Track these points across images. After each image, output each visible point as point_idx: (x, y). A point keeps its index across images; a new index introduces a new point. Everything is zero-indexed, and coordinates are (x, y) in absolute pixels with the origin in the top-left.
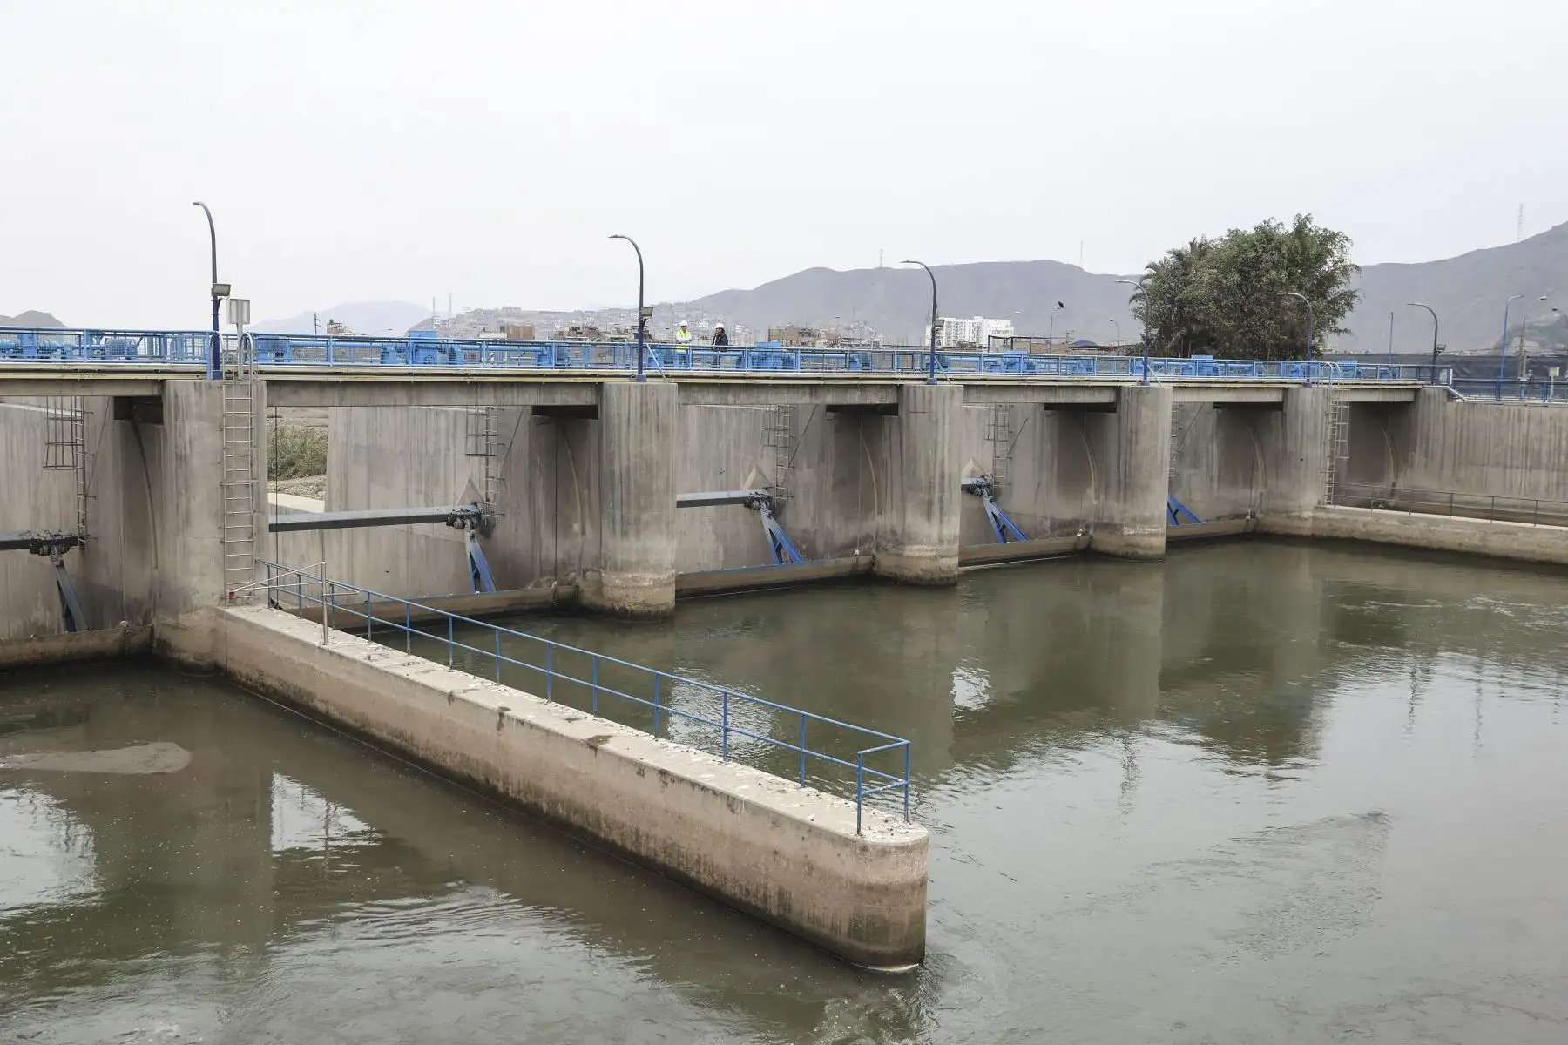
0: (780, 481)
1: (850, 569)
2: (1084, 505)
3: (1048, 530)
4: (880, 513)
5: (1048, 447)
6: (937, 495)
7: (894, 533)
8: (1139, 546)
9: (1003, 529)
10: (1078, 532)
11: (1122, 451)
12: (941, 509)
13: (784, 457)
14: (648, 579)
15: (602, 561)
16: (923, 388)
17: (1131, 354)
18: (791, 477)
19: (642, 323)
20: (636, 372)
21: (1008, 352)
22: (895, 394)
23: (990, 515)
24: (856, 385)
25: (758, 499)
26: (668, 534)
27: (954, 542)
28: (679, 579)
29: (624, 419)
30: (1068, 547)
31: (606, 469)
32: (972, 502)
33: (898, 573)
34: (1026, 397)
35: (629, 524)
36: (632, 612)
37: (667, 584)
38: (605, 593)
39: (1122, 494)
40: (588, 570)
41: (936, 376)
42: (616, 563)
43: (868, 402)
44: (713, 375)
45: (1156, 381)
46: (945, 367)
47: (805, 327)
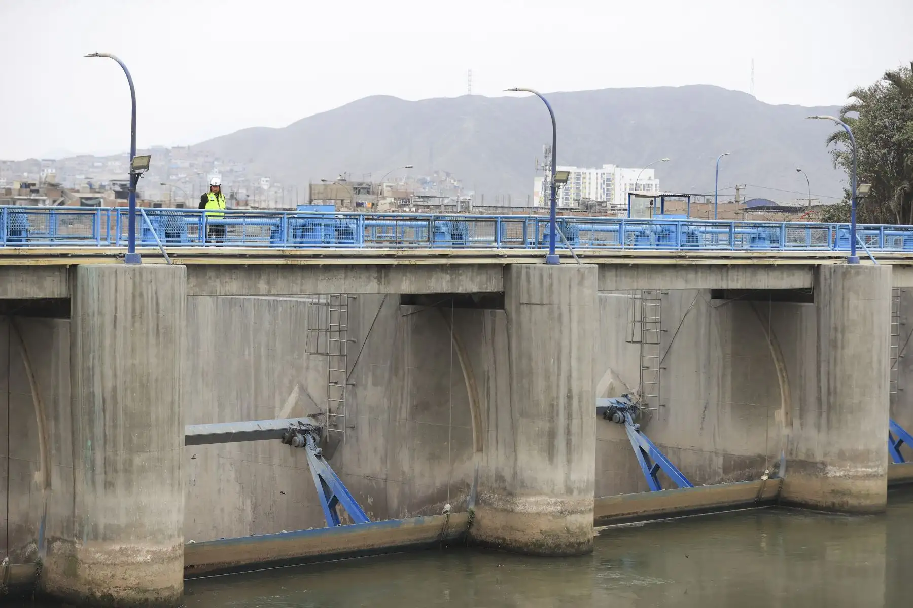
0: (334, 405)
1: (438, 532)
2: (772, 433)
3: (721, 471)
4: (480, 450)
5: (717, 353)
6: (562, 421)
7: (500, 478)
8: (850, 494)
9: (655, 470)
10: (763, 474)
11: (823, 357)
12: (568, 443)
13: (339, 370)
14: (143, 552)
15: (77, 525)
16: (541, 269)
17: (830, 219)
18: (350, 399)
19: (135, 179)
20: (125, 250)
21: (659, 217)
22: (500, 276)
23: (637, 450)
24: (442, 265)
25: (303, 432)
26: (172, 485)
27: (586, 491)
28: (190, 550)
29: (108, 319)
30: (751, 496)
31: (81, 391)
32: (611, 432)
33: (508, 537)
34: (686, 281)
35: (116, 471)
36: (122, 600)
37: (171, 560)
38: (79, 572)
39: (824, 415)
40: (55, 539)
41: (558, 252)
42: (95, 527)
43: (460, 290)
44: (236, 253)
45: (868, 258)
46: (570, 239)
47: (360, 181)
